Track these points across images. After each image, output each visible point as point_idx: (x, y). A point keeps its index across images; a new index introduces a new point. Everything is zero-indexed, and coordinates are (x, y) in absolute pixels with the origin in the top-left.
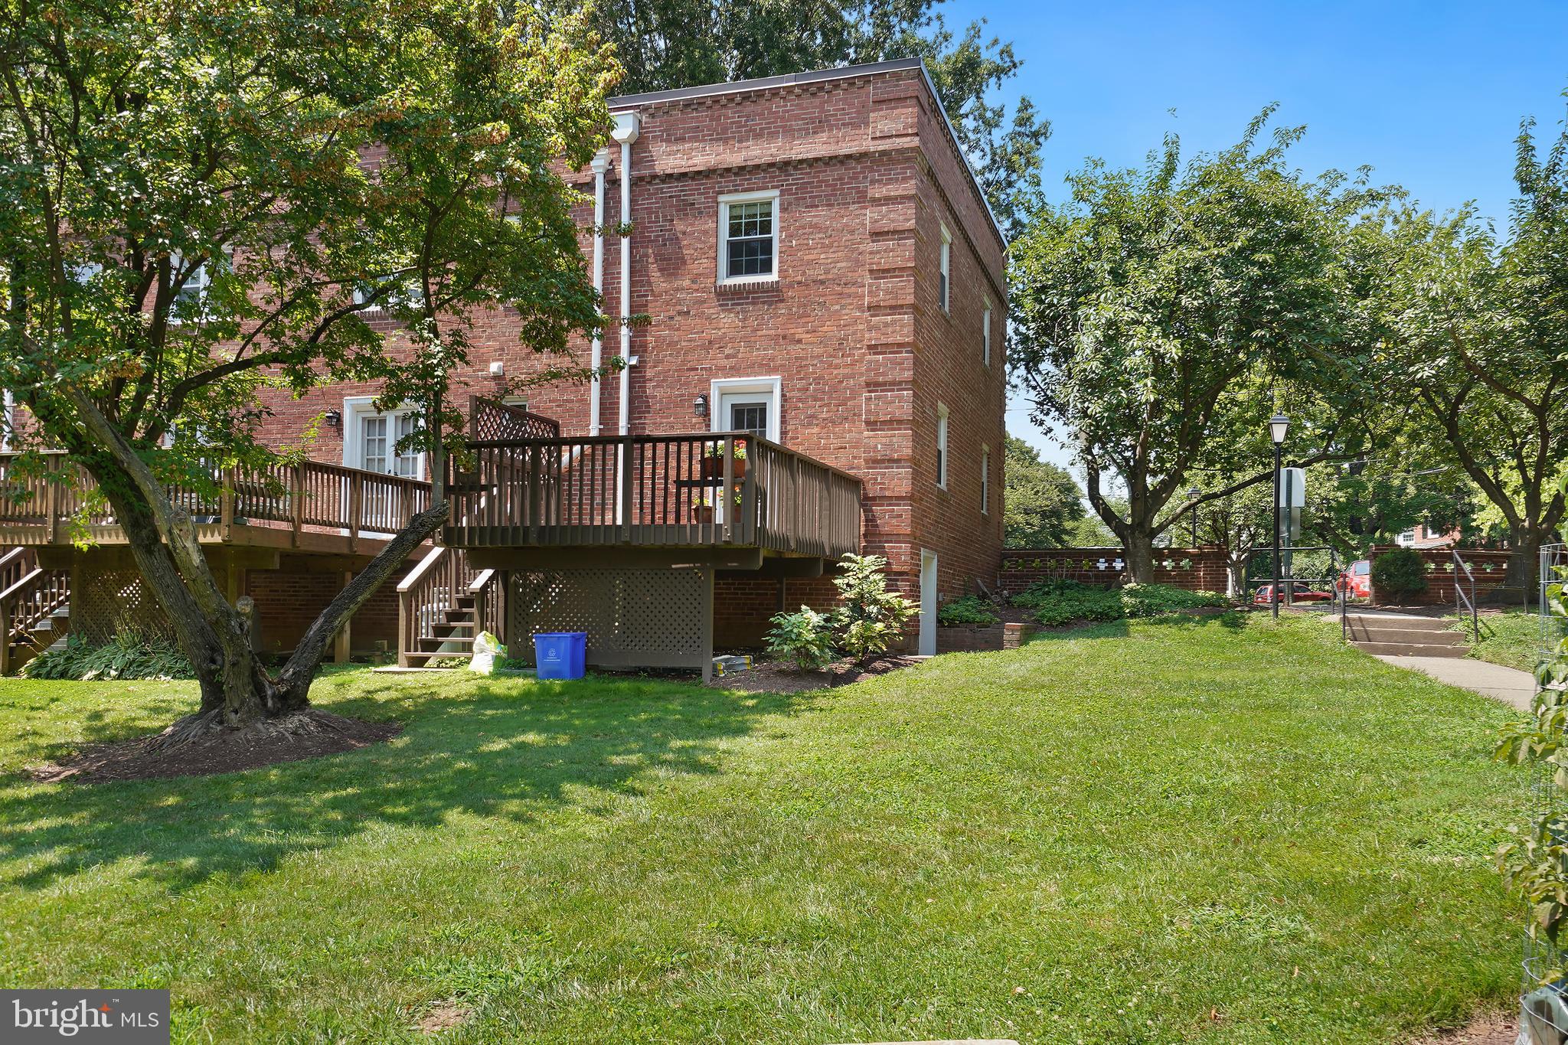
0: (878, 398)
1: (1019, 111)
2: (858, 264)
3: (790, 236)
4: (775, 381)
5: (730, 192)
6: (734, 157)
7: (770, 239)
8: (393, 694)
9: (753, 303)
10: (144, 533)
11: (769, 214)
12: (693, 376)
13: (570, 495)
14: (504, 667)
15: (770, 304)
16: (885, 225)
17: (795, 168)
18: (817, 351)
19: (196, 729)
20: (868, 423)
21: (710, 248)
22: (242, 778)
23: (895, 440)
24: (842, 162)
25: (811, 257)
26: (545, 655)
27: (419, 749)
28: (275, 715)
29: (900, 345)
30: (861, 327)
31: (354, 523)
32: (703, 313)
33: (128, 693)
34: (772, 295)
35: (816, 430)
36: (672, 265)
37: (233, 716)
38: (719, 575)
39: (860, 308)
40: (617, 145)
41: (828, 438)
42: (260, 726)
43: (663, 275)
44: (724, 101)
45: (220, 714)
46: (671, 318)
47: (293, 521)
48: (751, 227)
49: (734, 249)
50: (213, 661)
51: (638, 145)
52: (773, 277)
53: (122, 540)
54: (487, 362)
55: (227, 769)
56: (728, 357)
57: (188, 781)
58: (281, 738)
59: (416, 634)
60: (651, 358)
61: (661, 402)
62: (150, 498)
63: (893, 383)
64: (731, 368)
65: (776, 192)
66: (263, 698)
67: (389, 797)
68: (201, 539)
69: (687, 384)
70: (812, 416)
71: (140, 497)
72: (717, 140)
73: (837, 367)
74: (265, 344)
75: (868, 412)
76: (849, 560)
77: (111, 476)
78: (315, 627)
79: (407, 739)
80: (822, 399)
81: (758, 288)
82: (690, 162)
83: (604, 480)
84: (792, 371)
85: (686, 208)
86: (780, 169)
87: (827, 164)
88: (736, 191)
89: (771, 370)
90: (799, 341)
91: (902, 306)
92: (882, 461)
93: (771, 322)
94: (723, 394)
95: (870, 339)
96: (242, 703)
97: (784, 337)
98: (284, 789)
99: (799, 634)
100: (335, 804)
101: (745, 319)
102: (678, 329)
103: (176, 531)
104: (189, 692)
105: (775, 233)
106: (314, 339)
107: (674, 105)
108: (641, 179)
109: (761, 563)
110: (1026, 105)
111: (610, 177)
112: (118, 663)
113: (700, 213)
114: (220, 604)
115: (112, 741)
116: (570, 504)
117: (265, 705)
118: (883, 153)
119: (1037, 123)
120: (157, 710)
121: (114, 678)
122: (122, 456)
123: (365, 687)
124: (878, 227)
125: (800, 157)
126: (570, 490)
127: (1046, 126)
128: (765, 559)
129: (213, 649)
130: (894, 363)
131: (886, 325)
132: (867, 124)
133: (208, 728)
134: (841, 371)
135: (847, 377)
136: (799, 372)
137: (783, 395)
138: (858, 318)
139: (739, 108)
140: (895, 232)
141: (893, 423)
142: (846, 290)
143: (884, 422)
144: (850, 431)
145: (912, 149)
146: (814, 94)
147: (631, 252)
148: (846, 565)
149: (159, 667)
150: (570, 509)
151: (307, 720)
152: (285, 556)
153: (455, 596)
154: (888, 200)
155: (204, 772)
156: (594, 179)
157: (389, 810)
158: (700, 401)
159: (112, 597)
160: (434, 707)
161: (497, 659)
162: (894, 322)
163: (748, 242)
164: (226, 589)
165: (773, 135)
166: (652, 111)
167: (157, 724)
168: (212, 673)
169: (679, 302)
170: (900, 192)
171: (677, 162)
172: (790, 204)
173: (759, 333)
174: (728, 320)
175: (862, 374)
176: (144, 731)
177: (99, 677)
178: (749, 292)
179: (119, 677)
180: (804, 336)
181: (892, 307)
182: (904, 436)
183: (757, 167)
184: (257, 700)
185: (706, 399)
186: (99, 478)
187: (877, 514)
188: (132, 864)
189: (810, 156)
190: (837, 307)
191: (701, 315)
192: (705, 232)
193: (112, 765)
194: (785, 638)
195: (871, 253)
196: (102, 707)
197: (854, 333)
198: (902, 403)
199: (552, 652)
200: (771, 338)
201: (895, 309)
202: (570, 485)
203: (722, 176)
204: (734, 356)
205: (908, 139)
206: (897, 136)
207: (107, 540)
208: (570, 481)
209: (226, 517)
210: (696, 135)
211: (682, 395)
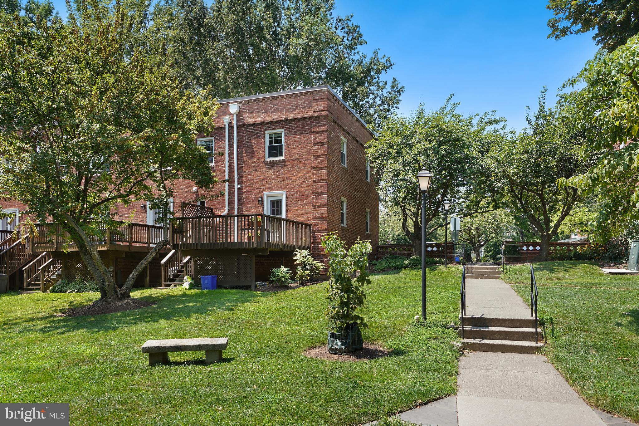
0: (316, 198)
1: (393, 83)
2: (309, 153)
3: (288, 144)
4: (284, 192)
5: (268, 130)
6: (270, 119)
7: (282, 145)
8: (158, 295)
9: (276, 167)
10: (83, 249)
11: (281, 137)
12: (258, 191)
13: (219, 231)
14: (192, 286)
15: (282, 167)
16: (318, 140)
17: (289, 122)
18: (297, 182)
19: (99, 303)
20: (313, 206)
21: (263, 148)
22: (111, 315)
23: (322, 211)
24: (304, 120)
25: (295, 151)
26: (204, 282)
27: (159, 307)
28: (121, 299)
29: (323, 180)
30: (311, 174)
31: (149, 242)
32: (261, 170)
33: (80, 296)
34: (282, 164)
35: (297, 208)
36: (251, 155)
37: (109, 299)
38: (256, 257)
39: (310, 168)
40: (232, 114)
41: (301, 211)
42: (116, 302)
43: (248, 158)
44: (266, 99)
45: (106, 299)
46: (251, 172)
47: (129, 242)
48: (276, 142)
49: (271, 148)
50: (103, 285)
51: (239, 115)
52: (283, 158)
53: (77, 250)
54: (192, 187)
55: (107, 313)
56: (269, 185)
57: (97, 316)
58: (122, 305)
59: (167, 277)
60: (244, 185)
61: (248, 200)
62: (85, 240)
63: (321, 193)
64: (270, 188)
65: (283, 130)
66: (117, 295)
67: (147, 317)
68: (98, 249)
69: (256, 194)
70: (296, 204)
71: (82, 239)
72: (264, 112)
73: (303, 187)
74: (116, 193)
75: (313, 202)
76: (297, 251)
77: (74, 233)
78: (131, 274)
79: (157, 305)
80: (299, 198)
81: (278, 161)
82: (256, 120)
83: (231, 226)
84: (289, 189)
85: (255, 135)
86: (284, 122)
87: (299, 120)
88: (271, 129)
89: (282, 189)
90: (291, 179)
91: (323, 167)
92: (318, 218)
93: (282, 173)
94: (268, 197)
95: (314, 178)
96: (112, 296)
97: (287, 178)
98: (121, 316)
99: (278, 275)
100: (133, 319)
101: (274, 172)
102: (253, 176)
103: (92, 249)
104: (98, 295)
105: (283, 143)
106: (130, 190)
107: (250, 101)
108: (240, 126)
109: (268, 253)
110: (395, 80)
111: (230, 125)
112: (77, 287)
113: (259, 137)
114: (104, 269)
115: (77, 308)
116: (220, 234)
117: (118, 296)
118: (317, 117)
119: (400, 86)
120: (89, 300)
121: (76, 292)
122: (77, 229)
123: (150, 293)
124: (315, 141)
125: (291, 118)
126: (219, 229)
127: (403, 87)
128: (270, 252)
129: (103, 281)
130: (321, 186)
131: (318, 173)
132: (312, 108)
133: (102, 303)
134: (305, 189)
135: (306, 191)
136: (291, 189)
137: (286, 197)
138: (310, 171)
139: (271, 102)
140: (321, 143)
141: (321, 206)
142: (306, 162)
143: (318, 206)
144: (308, 209)
145: (326, 115)
146: (295, 97)
147: (237, 150)
148: (296, 253)
149: (89, 288)
150: (220, 236)
151: (130, 301)
152: (127, 253)
153: (180, 265)
154: (319, 132)
155: (101, 314)
156: (225, 126)
157: (146, 320)
158: (260, 199)
159: (75, 267)
160: (169, 298)
161: (191, 284)
162: (321, 173)
163: (275, 146)
164: (109, 264)
165: (282, 111)
166: (243, 103)
167: (89, 304)
168: (103, 288)
169: (253, 166)
170: (322, 130)
171: (252, 120)
172: (288, 134)
173: (279, 176)
174: (269, 172)
175: (311, 190)
176: (85, 305)
177: (71, 292)
178: (275, 163)
179: (78, 292)
180: (293, 177)
181: (320, 168)
182: (325, 210)
183: (277, 121)
184: (116, 295)
185: (262, 198)
186: (71, 234)
187: (316, 236)
188: (83, 330)
189: (294, 118)
190: (303, 168)
191: (260, 171)
192: (261, 143)
193: (77, 313)
194: (274, 276)
195: (313, 150)
196: (73, 300)
197: (309, 176)
198: (323, 199)
199: (206, 281)
200: (282, 178)
201: (321, 168)
202: (219, 228)
203: (266, 124)
204: (271, 184)
205: (324, 112)
206: (321, 111)
207: (72, 250)
208: (219, 226)
209: (108, 242)
210: (257, 111)
211: (254, 197)
